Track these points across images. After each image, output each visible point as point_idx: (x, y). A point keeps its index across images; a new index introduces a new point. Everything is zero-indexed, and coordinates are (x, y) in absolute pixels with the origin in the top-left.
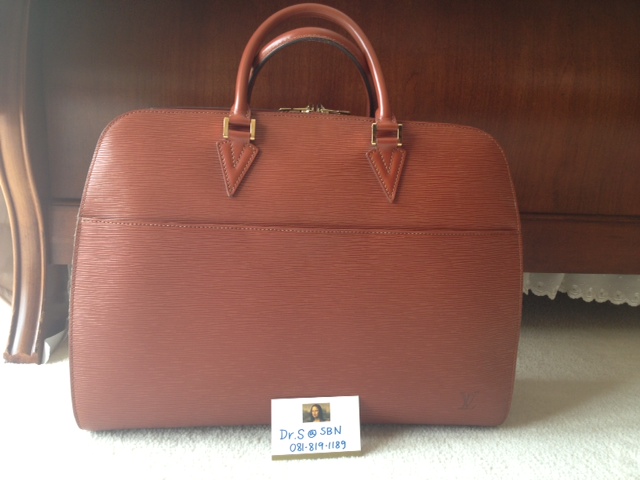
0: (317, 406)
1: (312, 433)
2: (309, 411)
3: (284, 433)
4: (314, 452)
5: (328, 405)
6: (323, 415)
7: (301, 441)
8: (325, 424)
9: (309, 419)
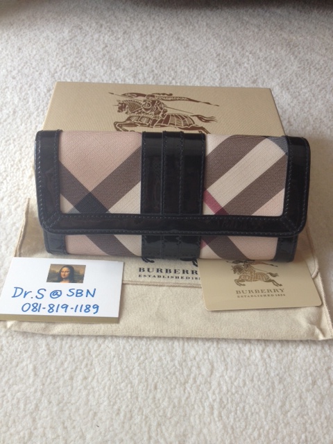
0: (70, 267)
1: (55, 294)
2: (58, 271)
3: (19, 291)
4: (54, 314)
5: (84, 267)
6: (75, 275)
7: (39, 301)
8: (76, 286)
9: (56, 279)
